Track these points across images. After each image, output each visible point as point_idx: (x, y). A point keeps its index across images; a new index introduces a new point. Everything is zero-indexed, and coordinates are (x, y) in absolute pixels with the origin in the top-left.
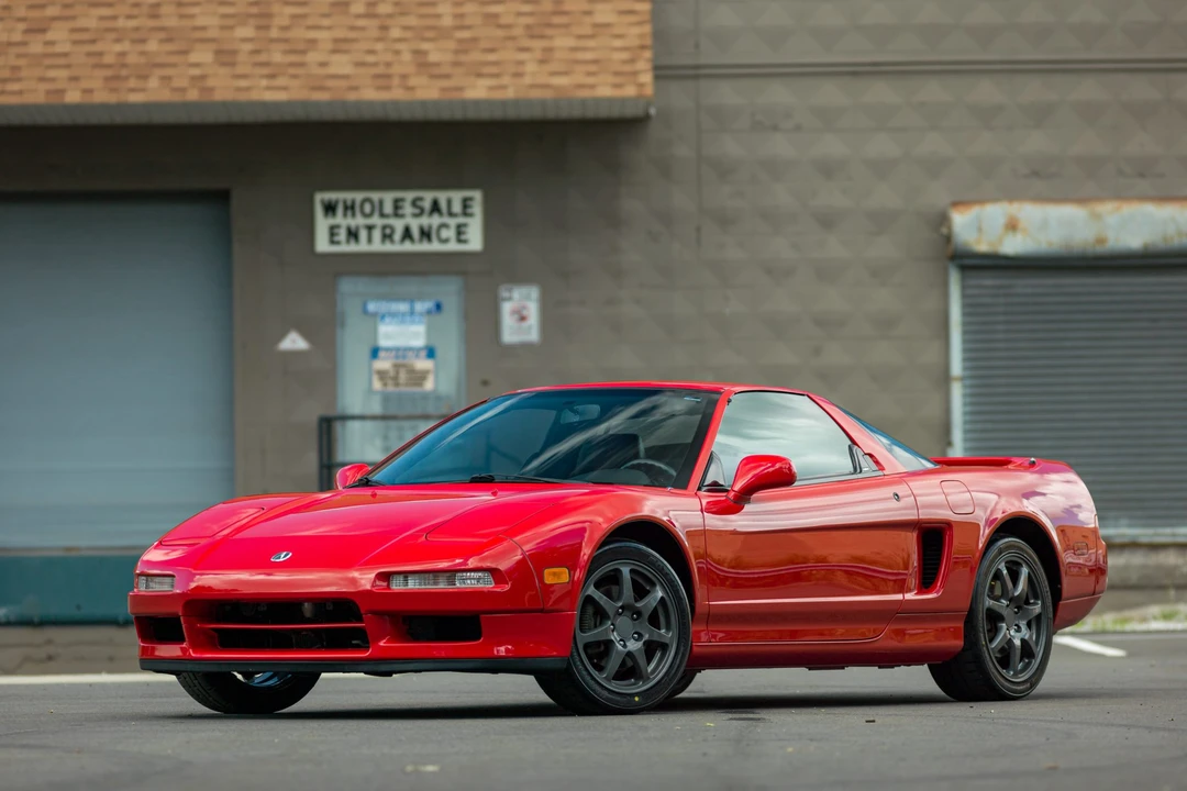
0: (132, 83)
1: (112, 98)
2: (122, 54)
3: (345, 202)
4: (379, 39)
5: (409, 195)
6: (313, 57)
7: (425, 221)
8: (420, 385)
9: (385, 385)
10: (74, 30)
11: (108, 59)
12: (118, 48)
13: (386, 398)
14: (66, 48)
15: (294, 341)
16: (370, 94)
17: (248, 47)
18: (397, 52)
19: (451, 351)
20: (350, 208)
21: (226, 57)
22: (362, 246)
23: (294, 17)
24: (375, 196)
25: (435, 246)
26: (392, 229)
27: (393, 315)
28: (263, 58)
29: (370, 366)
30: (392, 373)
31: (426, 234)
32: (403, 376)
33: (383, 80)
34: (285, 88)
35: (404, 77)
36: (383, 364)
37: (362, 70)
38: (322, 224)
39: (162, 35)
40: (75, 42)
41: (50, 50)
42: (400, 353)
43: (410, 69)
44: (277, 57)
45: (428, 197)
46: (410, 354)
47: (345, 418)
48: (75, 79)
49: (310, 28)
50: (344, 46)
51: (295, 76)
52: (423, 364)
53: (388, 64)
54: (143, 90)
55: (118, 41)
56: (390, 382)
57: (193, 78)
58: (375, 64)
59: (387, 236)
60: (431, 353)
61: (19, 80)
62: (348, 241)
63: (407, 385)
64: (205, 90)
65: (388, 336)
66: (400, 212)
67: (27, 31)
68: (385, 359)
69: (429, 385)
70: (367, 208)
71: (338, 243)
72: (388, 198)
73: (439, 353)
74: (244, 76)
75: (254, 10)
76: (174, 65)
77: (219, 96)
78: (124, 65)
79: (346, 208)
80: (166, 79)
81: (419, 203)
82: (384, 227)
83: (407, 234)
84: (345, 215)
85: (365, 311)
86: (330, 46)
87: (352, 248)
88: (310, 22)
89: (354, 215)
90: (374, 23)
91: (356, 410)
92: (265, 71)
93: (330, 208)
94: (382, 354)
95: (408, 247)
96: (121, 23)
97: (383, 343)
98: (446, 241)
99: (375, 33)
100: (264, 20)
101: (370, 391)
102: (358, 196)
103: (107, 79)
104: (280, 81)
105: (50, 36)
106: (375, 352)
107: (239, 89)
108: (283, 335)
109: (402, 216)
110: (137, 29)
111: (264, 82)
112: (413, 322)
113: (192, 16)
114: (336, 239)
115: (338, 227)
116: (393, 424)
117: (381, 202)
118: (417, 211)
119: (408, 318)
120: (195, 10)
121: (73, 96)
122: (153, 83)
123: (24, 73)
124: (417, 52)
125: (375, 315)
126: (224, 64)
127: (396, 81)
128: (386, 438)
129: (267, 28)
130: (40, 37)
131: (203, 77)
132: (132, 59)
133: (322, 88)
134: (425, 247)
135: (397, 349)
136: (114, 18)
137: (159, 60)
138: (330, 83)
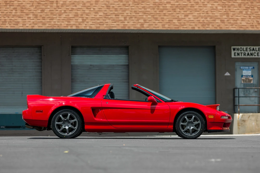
0: (207, 26)
1: (204, 29)
2: (203, 21)
3: (237, 48)
4: (250, 19)
5: (249, 47)
6: (238, 22)
7: (251, 52)
8: (250, 82)
9: (244, 82)
10: (193, 16)
11: (201, 21)
12: (202, 19)
13: (244, 85)
14: (192, 19)
15: (227, 74)
16: (251, 29)
17: (226, 20)
18: (253, 21)
19: (256, 76)
20: (238, 49)
21: (222, 21)
22: (240, 56)
23: (233, 14)
24: (242, 47)
25: (253, 57)
26: (245, 53)
27: (246, 69)
28: (229, 22)
29: (241, 79)
30: (245, 80)
31: (252, 54)
32: (247, 80)
33: (252, 26)
34: (235, 27)
35: (256, 26)
36: (243, 78)
37: (248, 24)
38: (233, 52)
39: (210, 17)
40: (194, 18)
41: (190, 19)
42: (247, 76)
43: (257, 24)
44: (232, 22)
45: (252, 47)
46: (248, 76)
47: (236, 88)
48: (196, 25)
49: (236, 16)
50: (244, 20)
51: (236, 25)
52: (251, 78)
53: (252, 23)
54: (209, 27)
55: (202, 18)
56: (245, 82)
57: (217, 25)
58: (250, 23)
59: (244, 55)
60: (252, 76)
61: (186, 25)
62: (237, 56)
63: (248, 82)
64: (220, 27)
65: (244, 73)
66: (247, 50)
67: (185, 16)
68: (244, 77)
69: (252, 82)
70: (241, 49)
71: (236, 56)
72: (245, 47)
73: (254, 76)
74: (227, 25)
75: (225, 13)
76: (213, 23)
77: (223, 29)
78: (204, 23)
79: (237, 49)
80: (213, 25)
81: (250, 49)
82: (244, 53)
83: (248, 54)
84: (237, 51)
85: (240, 68)
86: (241, 20)
87: (238, 57)
88: (236, 15)
89: (238, 51)
90: (248, 15)
91: (239, 87)
92: (230, 24)
93: (234, 49)
94: (243, 76)
95: (248, 57)
96: (202, 15)
97: (244, 74)
98: (255, 56)
99: (249, 18)
100: (228, 15)
101: (241, 83)
102: (239, 47)
103: (202, 25)
104: (234, 26)
105: (189, 17)
106: (242, 76)
107: (226, 27)
108: (225, 73)
109: (247, 51)
110: (205, 16)
111: (231, 26)
112: (249, 71)
113: (214, 14)
114: (235, 55)
115: (236, 53)
116: (245, 89)
117: (243, 48)
118: (250, 50)
119: (248, 70)
120: (215, 13)
121: (196, 28)
122: (211, 26)
123: (186, 24)
124: (257, 21)
125: (242, 69)
126: (222, 23)
127: (255, 27)
128: (244, 92)
129: (229, 16)
130: (187, 17)
131: (219, 25)
132: (205, 21)
133: (241, 28)
134: (251, 57)
135: (246, 75)
136: (200, 14)
137: (210, 22)
138: (242, 27)
